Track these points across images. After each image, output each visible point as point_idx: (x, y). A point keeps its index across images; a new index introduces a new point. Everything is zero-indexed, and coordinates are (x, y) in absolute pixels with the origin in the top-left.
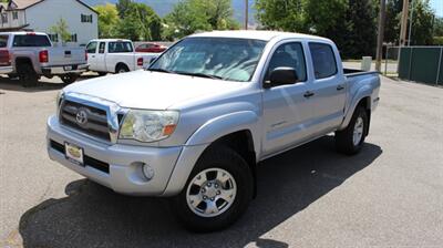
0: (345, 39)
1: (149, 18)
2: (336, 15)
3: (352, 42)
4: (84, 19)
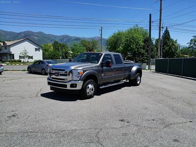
3: (145, 58)
4: (36, 50)
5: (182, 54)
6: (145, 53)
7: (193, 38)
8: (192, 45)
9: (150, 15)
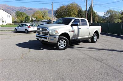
1: (26, 16)
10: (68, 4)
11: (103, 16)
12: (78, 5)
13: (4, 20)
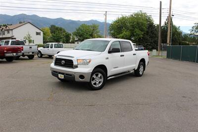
0: (146, 42)
1: (64, 33)
2: (143, 33)
3: (149, 43)
4: (37, 34)
5: (183, 40)
6: (149, 39)
7: (194, 25)
8: (193, 32)
9: (161, 2)
10: (131, 14)
11: (190, 33)
12: (148, 15)
13: (31, 39)
